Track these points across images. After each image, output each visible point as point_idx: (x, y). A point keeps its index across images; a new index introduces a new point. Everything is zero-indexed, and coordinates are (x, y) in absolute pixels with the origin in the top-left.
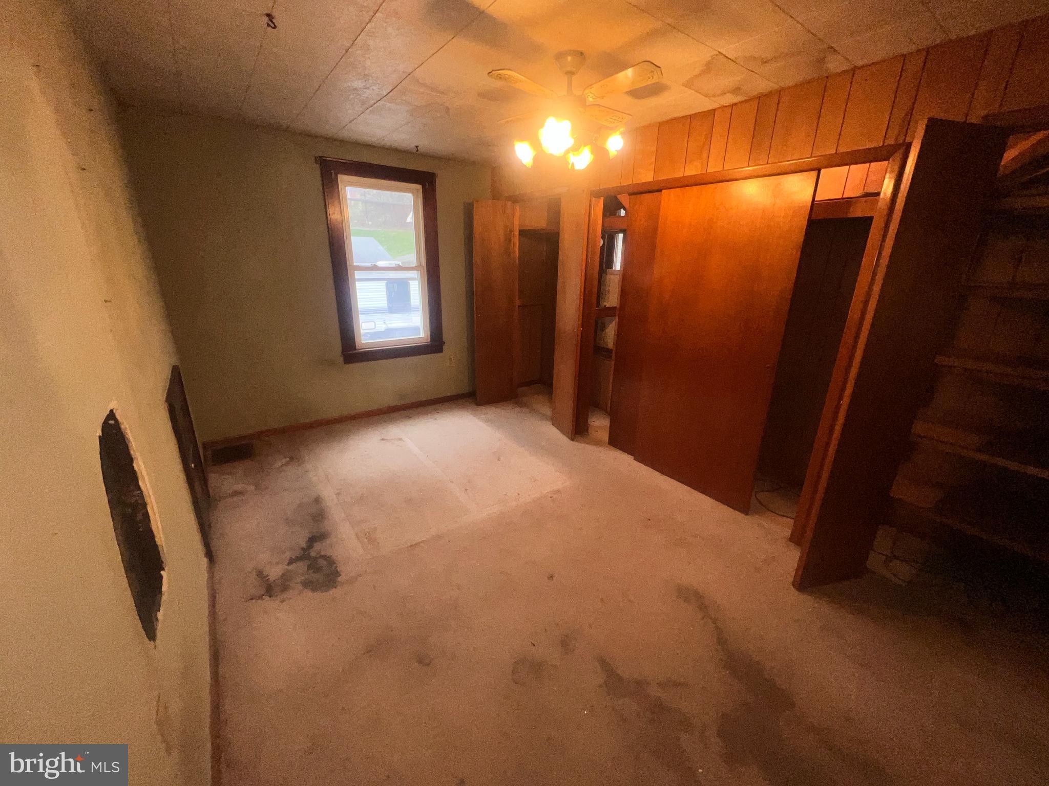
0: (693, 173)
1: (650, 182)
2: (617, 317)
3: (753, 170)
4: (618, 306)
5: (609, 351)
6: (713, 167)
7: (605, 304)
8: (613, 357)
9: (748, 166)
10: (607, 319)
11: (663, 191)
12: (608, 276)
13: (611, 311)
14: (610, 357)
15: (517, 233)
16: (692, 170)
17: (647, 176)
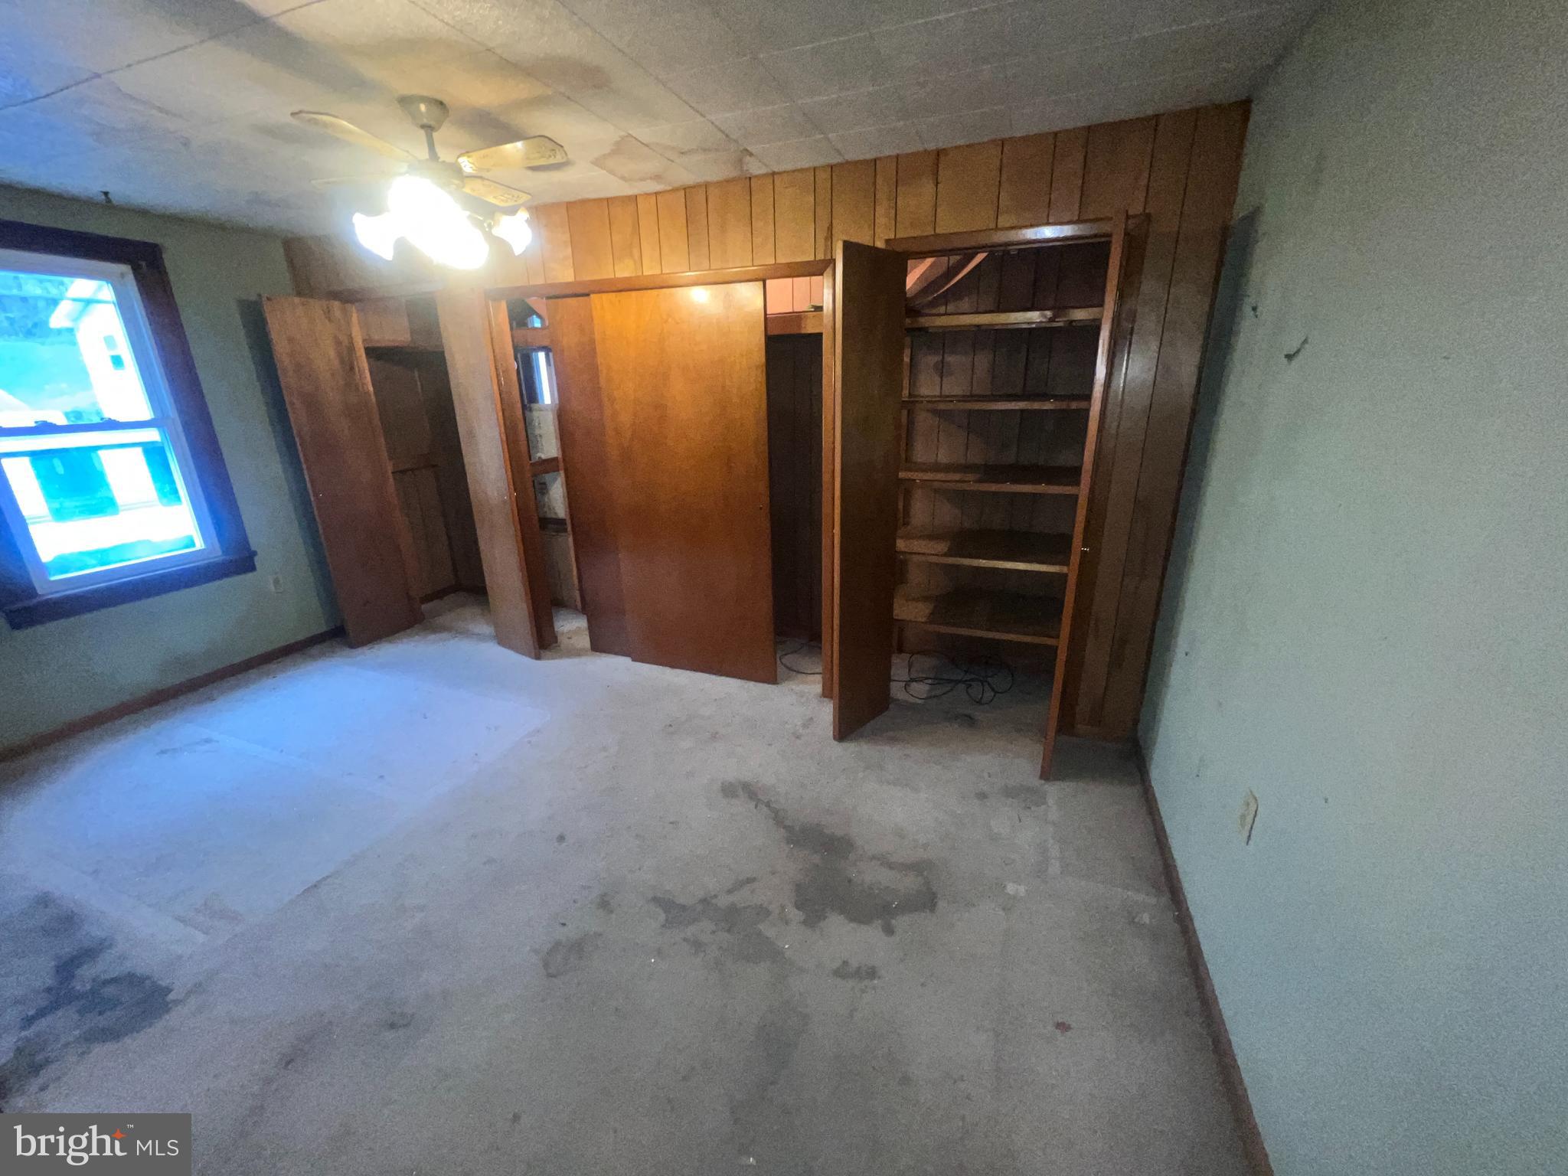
0: (626, 274)
1: (570, 283)
2: (562, 473)
3: (696, 276)
4: (560, 456)
5: (561, 522)
6: (650, 269)
7: (539, 455)
8: (569, 528)
9: (690, 271)
10: (547, 477)
11: (592, 296)
12: (535, 414)
13: (550, 465)
14: (565, 530)
15: (361, 353)
16: (624, 270)
17: (565, 274)
